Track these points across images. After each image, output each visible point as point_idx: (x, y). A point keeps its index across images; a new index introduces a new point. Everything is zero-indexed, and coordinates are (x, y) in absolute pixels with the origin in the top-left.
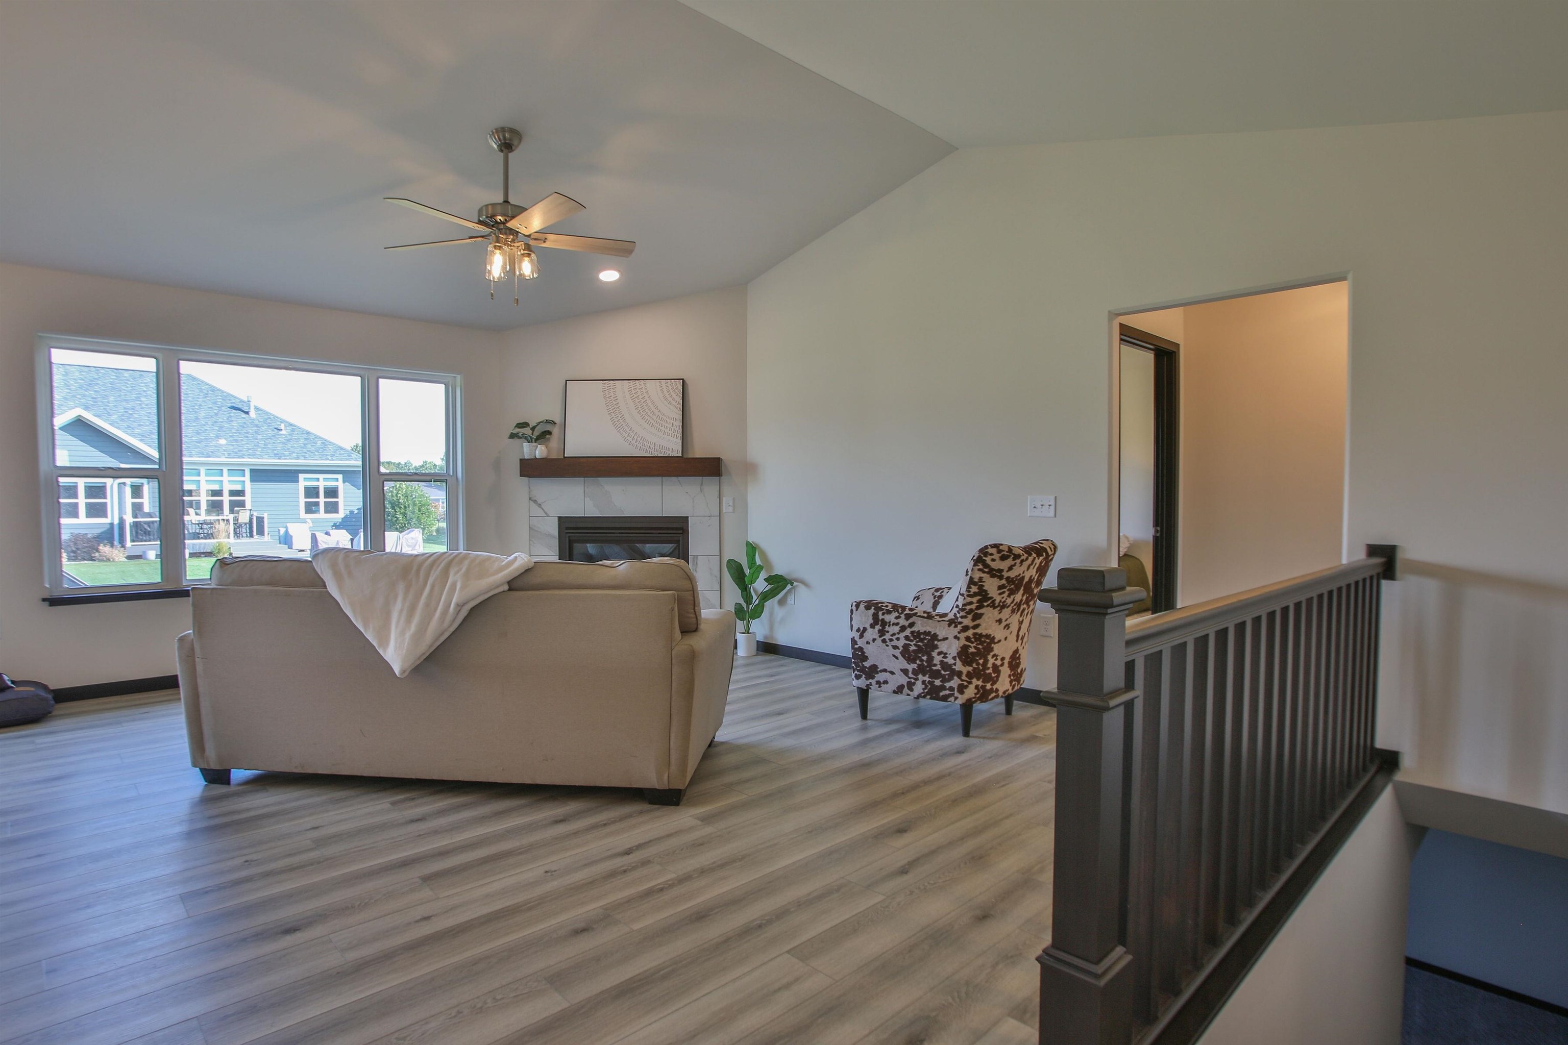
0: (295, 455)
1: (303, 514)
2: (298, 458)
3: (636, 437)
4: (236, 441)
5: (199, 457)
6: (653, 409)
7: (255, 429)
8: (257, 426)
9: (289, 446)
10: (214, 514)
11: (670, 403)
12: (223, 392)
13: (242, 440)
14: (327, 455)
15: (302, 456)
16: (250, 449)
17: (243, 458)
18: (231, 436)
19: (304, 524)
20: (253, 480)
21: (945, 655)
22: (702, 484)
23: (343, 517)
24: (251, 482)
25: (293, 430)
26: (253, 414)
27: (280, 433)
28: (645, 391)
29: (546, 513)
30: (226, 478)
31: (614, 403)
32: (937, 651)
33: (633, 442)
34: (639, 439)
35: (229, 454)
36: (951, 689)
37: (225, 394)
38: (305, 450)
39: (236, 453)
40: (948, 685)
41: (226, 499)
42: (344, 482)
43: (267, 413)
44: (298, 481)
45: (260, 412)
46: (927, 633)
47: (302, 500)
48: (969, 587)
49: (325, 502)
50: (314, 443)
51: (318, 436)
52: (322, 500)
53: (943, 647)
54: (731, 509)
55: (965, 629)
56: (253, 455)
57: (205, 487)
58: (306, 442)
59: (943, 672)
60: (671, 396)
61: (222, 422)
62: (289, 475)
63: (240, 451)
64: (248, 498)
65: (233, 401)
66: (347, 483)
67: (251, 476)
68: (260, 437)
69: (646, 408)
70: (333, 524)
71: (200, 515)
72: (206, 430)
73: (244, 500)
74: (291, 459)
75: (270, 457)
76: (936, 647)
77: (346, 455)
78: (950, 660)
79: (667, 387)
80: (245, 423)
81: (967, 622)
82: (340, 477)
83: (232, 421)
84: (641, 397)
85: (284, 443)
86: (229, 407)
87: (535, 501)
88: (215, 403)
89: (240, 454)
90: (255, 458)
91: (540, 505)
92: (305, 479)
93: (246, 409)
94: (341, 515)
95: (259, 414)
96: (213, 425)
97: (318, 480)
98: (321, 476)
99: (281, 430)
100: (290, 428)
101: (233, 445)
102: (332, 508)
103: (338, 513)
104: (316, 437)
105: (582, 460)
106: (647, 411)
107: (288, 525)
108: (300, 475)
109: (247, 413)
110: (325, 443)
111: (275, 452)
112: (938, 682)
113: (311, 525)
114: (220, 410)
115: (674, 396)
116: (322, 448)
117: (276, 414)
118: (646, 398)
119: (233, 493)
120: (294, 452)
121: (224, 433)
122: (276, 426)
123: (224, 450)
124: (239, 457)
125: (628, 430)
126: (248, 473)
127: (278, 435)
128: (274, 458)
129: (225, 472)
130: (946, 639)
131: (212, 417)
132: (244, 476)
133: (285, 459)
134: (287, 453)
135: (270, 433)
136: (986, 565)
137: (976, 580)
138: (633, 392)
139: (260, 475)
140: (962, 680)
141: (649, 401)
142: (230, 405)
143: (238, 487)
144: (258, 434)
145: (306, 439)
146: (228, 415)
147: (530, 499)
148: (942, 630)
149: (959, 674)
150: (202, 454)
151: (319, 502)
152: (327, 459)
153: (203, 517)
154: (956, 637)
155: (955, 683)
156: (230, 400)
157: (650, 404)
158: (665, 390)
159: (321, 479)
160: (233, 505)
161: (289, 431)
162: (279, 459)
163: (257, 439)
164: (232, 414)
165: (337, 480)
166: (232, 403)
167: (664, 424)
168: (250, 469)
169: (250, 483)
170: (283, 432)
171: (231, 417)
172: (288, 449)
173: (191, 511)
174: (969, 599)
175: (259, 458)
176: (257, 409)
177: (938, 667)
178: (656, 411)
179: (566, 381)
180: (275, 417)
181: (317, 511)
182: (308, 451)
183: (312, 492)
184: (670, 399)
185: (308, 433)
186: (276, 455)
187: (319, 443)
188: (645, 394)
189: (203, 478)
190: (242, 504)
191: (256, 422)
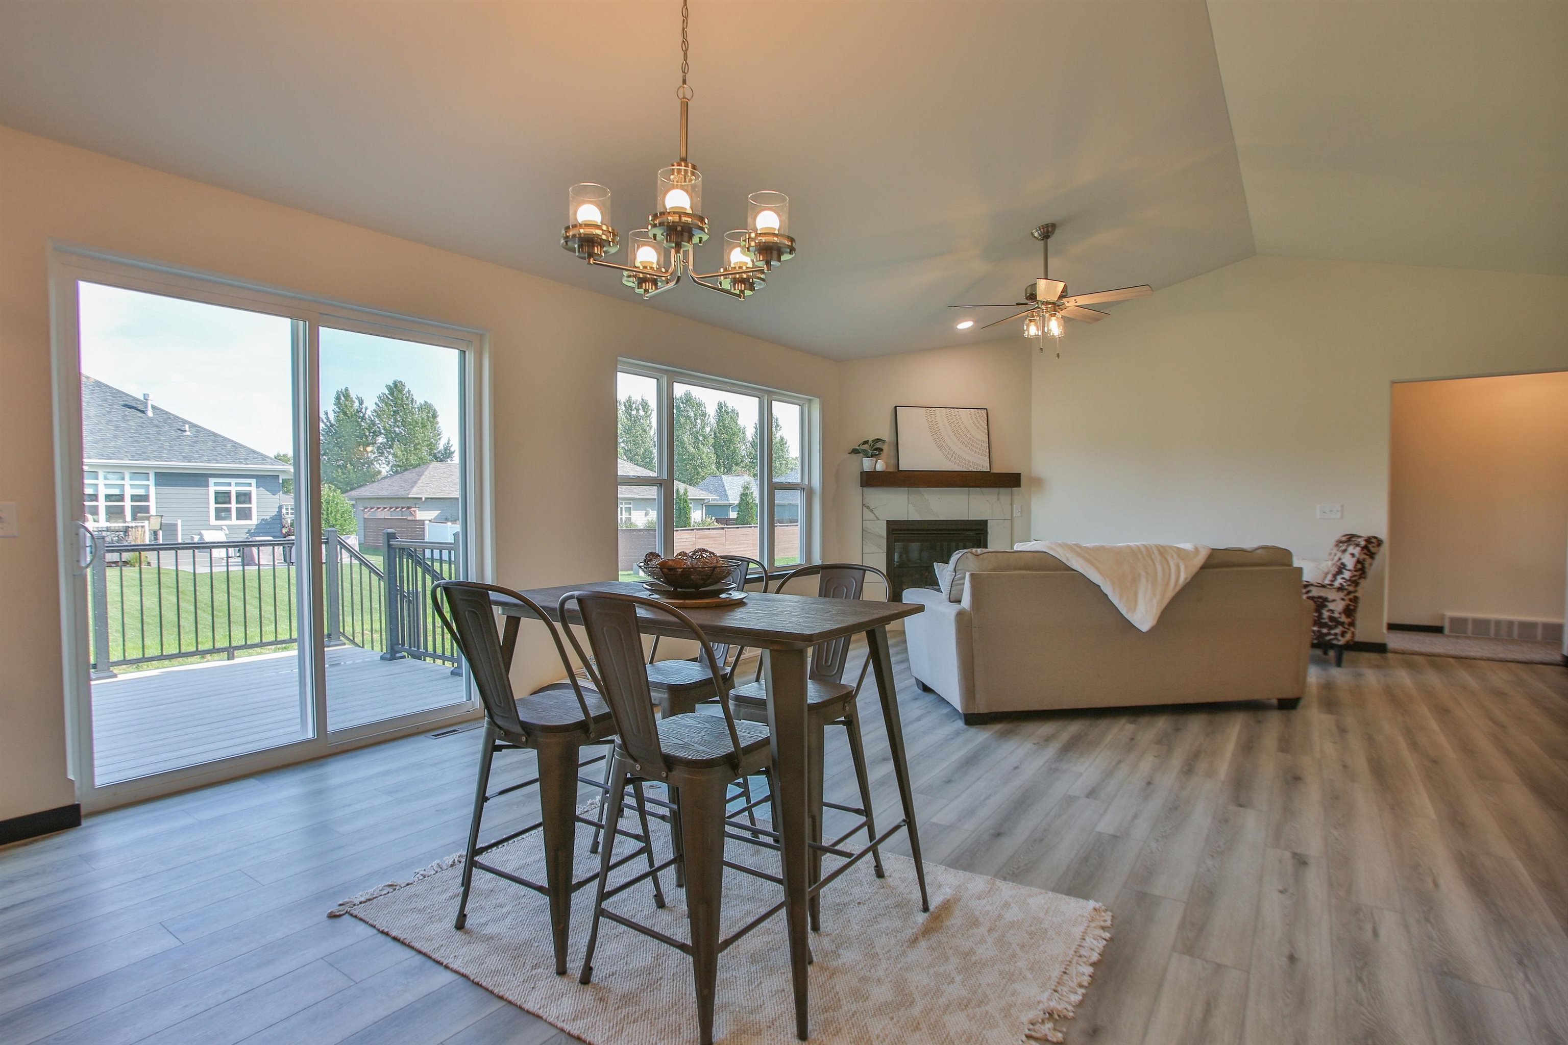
0: (205, 458)
1: (213, 521)
2: (209, 461)
3: (954, 455)
4: (137, 442)
5: (99, 459)
6: (966, 432)
7: (156, 429)
8: (157, 426)
9: (197, 448)
10: (121, 521)
11: (978, 428)
12: (111, 388)
13: (144, 442)
14: (240, 459)
15: (214, 459)
16: (155, 451)
17: (150, 460)
18: (131, 437)
19: (220, 531)
20: (157, 484)
21: (1332, 611)
22: (998, 494)
23: (256, 523)
24: (155, 486)
25: (198, 432)
26: (150, 413)
27: (185, 434)
28: (958, 418)
29: (877, 517)
30: (127, 482)
31: (936, 426)
32: (1327, 609)
33: (952, 459)
34: (957, 457)
35: (133, 456)
36: (1336, 634)
37: (114, 391)
38: (215, 453)
39: (140, 455)
40: (1333, 632)
41: (128, 504)
42: (258, 487)
43: (166, 413)
44: (207, 486)
45: (158, 411)
46: (1320, 597)
47: (213, 506)
48: (1356, 565)
49: (237, 508)
50: (222, 445)
51: (227, 438)
52: (234, 505)
53: (1331, 606)
54: (1019, 514)
55: (1349, 593)
56: (160, 458)
57: (102, 492)
58: (214, 444)
59: (1330, 624)
60: (979, 423)
61: (117, 421)
62: (198, 479)
63: (144, 453)
64: (152, 504)
65: (125, 399)
66: (261, 489)
67: (155, 480)
68: (162, 438)
69: (960, 431)
70: (247, 531)
71: (98, 522)
72: (101, 429)
73: (149, 506)
74: (202, 462)
75: (179, 460)
76: (1325, 606)
77: (260, 459)
78: (1336, 615)
79: (975, 415)
80: (143, 423)
81: (1351, 588)
82: (253, 481)
83: (128, 420)
84: (956, 422)
85: (190, 446)
86: (122, 406)
87: (868, 507)
88: (105, 400)
89: (144, 456)
90: (162, 461)
91: (871, 511)
92: (216, 484)
93: (141, 407)
94: (254, 521)
95: (157, 414)
96: (107, 424)
97: (230, 484)
98: (233, 481)
99: (185, 431)
100: (194, 429)
101: (135, 447)
102: (244, 514)
103: (251, 519)
104: (225, 439)
105: (916, 473)
106: (961, 434)
107: (203, 532)
108: (210, 479)
109: (143, 412)
110: (236, 446)
111: (183, 454)
112: (1325, 631)
113: (227, 532)
114: (113, 408)
115: (981, 422)
116: (233, 451)
117: (176, 414)
118: (960, 423)
119: (134, 498)
120: (204, 455)
121: (122, 433)
122: (179, 427)
123: (126, 452)
124: (144, 460)
125: (947, 449)
126: (152, 477)
127: (183, 436)
128: (183, 462)
129: (127, 476)
130: (1334, 601)
131: (104, 415)
132: (148, 480)
133: (196, 462)
134: (196, 456)
135: (174, 434)
136: (1369, 550)
137: (1361, 560)
138: (950, 418)
139: (165, 478)
140: (1345, 628)
141: (962, 426)
142: (122, 403)
143: (142, 492)
144: (160, 435)
145: (214, 442)
146: (122, 414)
147: (863, 505)
148: (1331, 595)
149: (1342, 624)
150: (102, 456)
151: (230, 508)
152: (241, 463)
153: (103, 523)
154: (1343, 599)
155: (1338, 630)
156: (121, 397)
157: (963, 429)
158: (974, 417)
159: (233, 484)
160: (136, 511)
161: (194, 433)
162: (189, 461)
163: (160, 440)
164: (126, 413)
165: (250, 485)
166: (124, 401)
167: (975, 445)
168: (155, 473)
169: (154, 488)
170: (188, 433)
171: (126, 415)
172: (197, 451)
173: (89, 516)
174: (1356, 573)
175: (166, 461)
176: (154, 407)
177: (1327, 620)
178: (968, 434)
179: (896, 406)
180: (176, 417)
181: (229, 517)
182: (219, 454)
183: (223, 497)
184: (978, 425)
185: (215, 435)
186: (184, 457)
187: (229, 445)
188: (959, 420)
189: (101, 482)
190: (146, 509)
191: (156, 422)
